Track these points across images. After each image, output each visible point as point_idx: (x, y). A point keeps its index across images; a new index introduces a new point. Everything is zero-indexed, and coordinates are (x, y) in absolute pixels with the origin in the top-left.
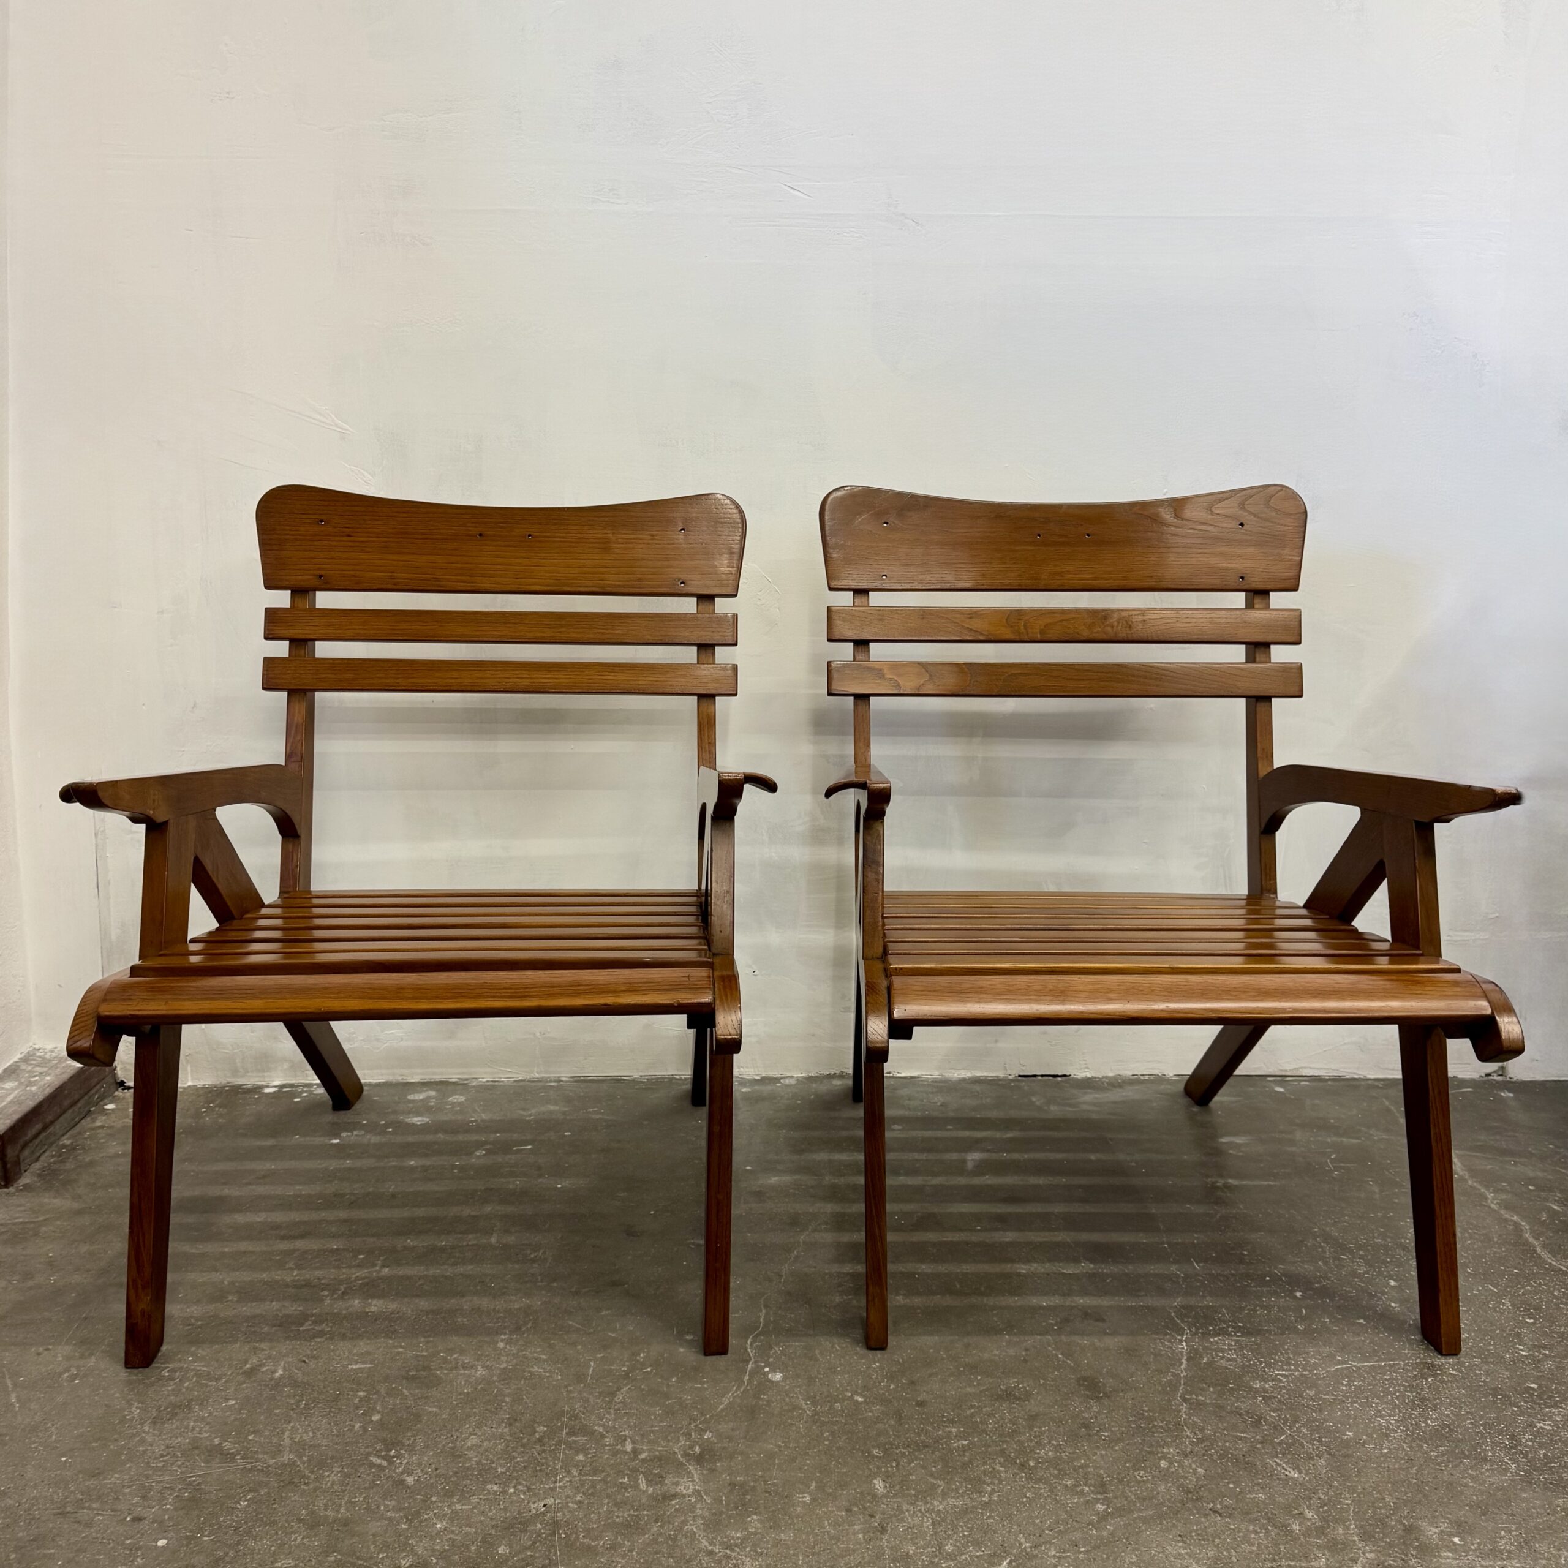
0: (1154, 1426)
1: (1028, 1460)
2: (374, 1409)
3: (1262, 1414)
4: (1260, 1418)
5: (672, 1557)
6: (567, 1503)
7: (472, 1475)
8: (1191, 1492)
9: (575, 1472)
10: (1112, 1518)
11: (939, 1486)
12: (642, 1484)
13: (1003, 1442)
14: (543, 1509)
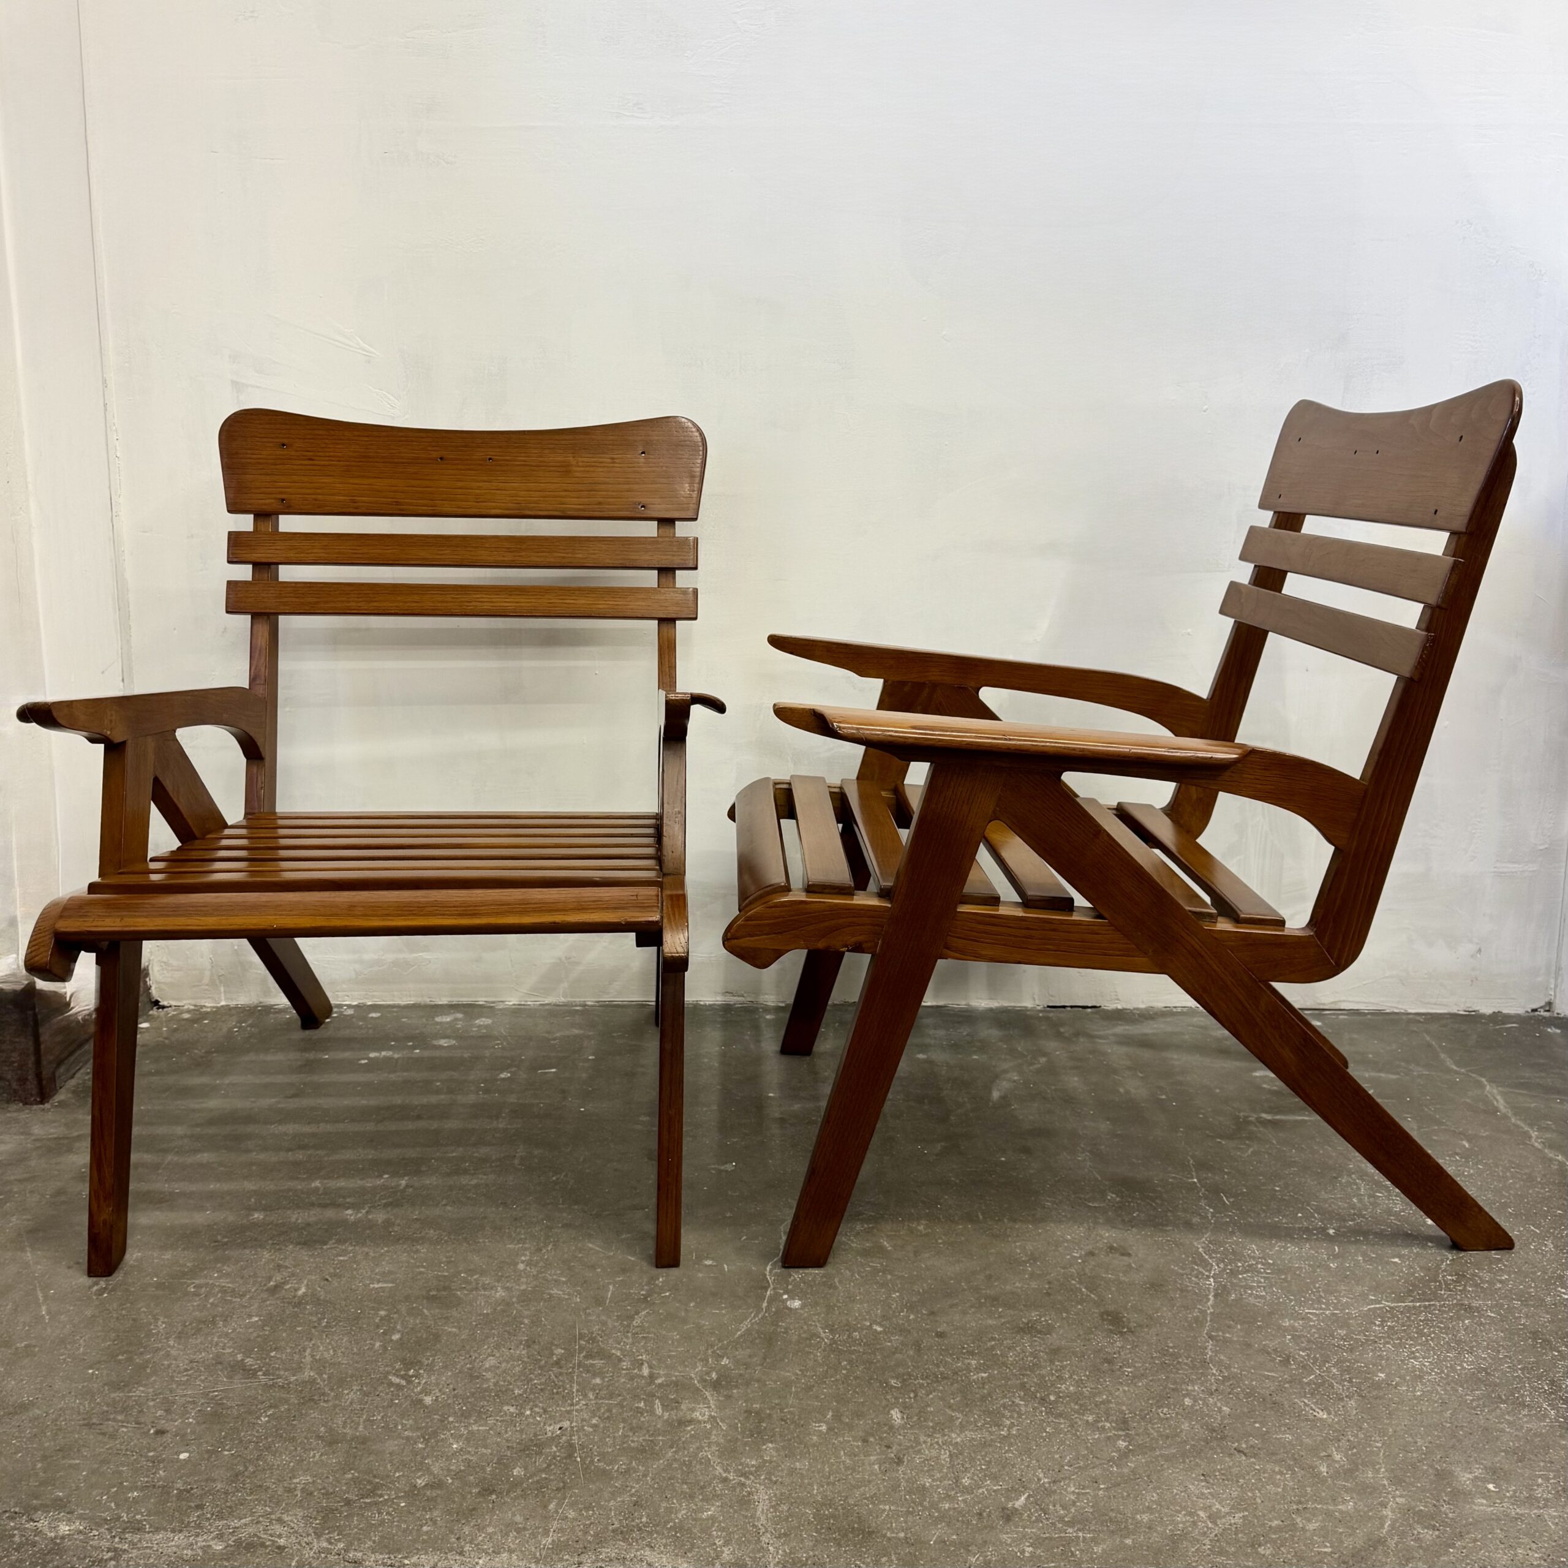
0: (1179, 1362)
1: (1049, 1394)
2: (394, 1328)
3: (1290, 1353)
4: (1288, 1357)
5: (686, 1483)
6: (583, 1426)
7: (490, 1396)
8: (1215, 1431)
9: (591, 1396)
10: (1133, 1456)
11: (958, 1418)
12: (659, 1411)
13: (1023, 1375)
14: (559, 1432)
